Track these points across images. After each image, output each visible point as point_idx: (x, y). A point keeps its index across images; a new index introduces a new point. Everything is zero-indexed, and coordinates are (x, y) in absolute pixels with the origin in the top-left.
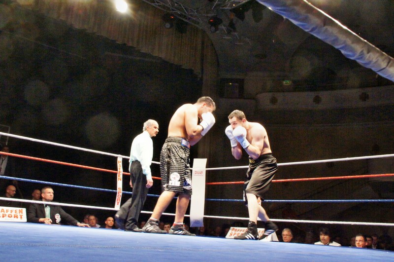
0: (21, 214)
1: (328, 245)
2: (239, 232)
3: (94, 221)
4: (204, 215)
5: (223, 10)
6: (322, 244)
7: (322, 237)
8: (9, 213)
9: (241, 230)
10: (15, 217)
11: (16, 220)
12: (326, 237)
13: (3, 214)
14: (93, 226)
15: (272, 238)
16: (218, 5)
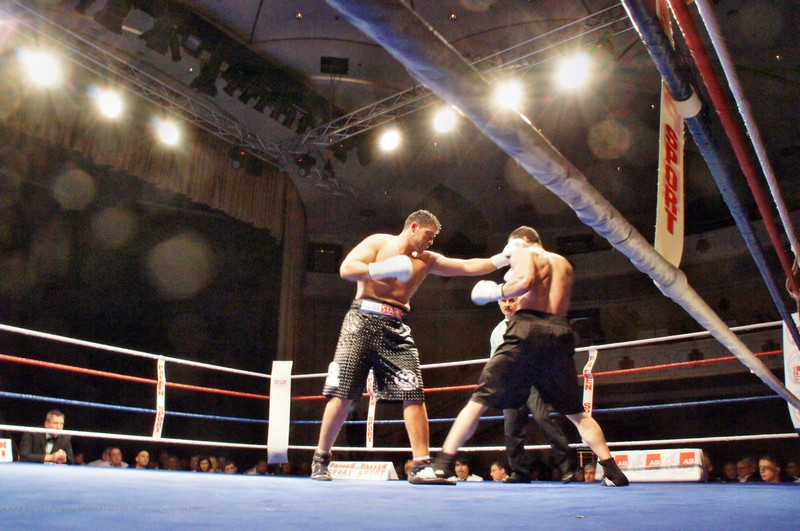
1: (466, 480)
2: (341, 468)
3: (120, 457)
5: (317, 147)
9: (344, 466)
14: (116, 465)
15: (389, 475)
16: (310, 139)
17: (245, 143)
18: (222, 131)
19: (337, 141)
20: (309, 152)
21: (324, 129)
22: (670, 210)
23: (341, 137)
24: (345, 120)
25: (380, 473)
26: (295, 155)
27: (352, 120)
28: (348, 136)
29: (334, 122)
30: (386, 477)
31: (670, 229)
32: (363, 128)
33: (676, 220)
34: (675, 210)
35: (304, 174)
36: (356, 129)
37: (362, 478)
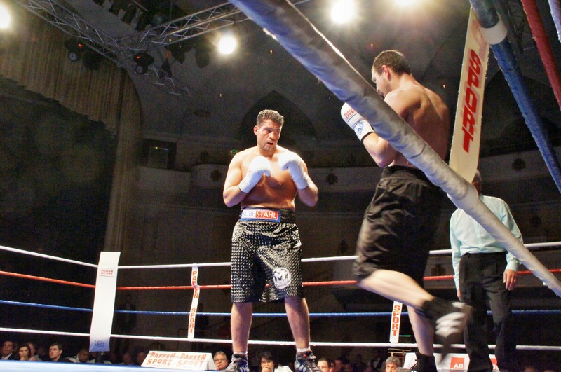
2: (161, 358)
4: (112, 333)
5: (155, 46)
9: (164, 356)
15: (208, 365)
16: (149, 37)
17: (82, 35)
18: (59, 21)
19: (176, 41)
20: (147, 51)
21: (163, 28)
22: (468, 129)
23: (180, 38)
24: (185, 21)
25: (199, 363)
26: (133, 52)
27: (191, 22)
28: (186, 37)
29: (173, 22)
30: (204, 367)
31: (466, 147)
32: (202, 30)
33: (472, 139)
34: (472, 130)
35: (141, 71)
36: (195, 31)
37: (181, 367)
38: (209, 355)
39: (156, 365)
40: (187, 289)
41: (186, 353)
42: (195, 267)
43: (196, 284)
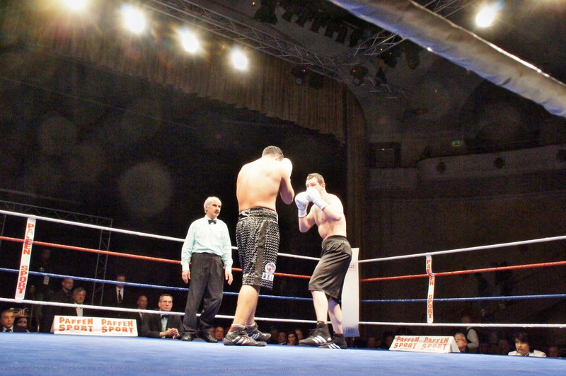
0: (130, 327)
1: (528, 356)
2: (406, 342)
4: (360, 321)
5: (368, 57)
6: (519, 354)
7: (518, 345)
8: (117, 326)
9: (409, 340)
10: (123, 331)
11: (125, 334)
12: (524, 346)
13: (110, 328)
15: (451, 348)
16: (361, 51)
17: (304, 62)
18: (284, 54)
19: (386, 50)
20: (361, 64)
21: (373, 40)
23: (389, 45)
25: (442, 347)
26: (349, 67)
28: (395, 44)
30: (448, 349)
35: (358, 83)
37: (426, 350)
38: (451, 338)
39: (402, 348)
40: (423, 277)
41: (429, 337)
42: (428, 255)
43: (431, 272)
